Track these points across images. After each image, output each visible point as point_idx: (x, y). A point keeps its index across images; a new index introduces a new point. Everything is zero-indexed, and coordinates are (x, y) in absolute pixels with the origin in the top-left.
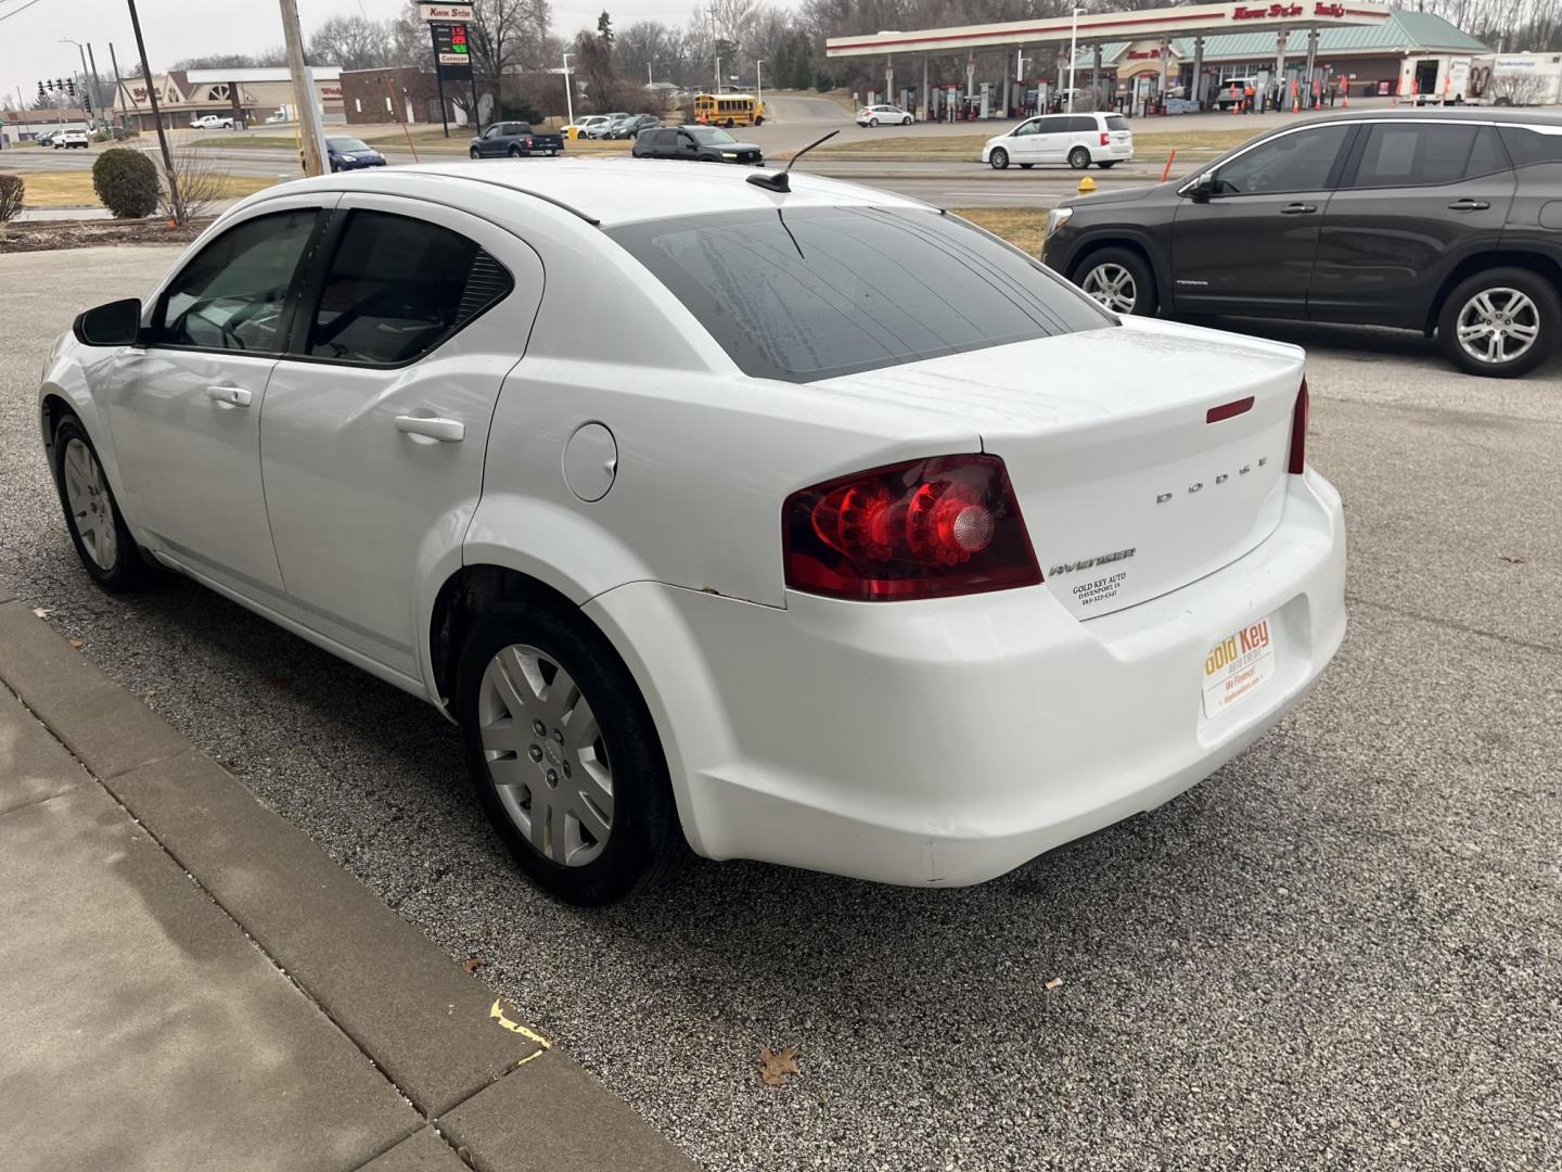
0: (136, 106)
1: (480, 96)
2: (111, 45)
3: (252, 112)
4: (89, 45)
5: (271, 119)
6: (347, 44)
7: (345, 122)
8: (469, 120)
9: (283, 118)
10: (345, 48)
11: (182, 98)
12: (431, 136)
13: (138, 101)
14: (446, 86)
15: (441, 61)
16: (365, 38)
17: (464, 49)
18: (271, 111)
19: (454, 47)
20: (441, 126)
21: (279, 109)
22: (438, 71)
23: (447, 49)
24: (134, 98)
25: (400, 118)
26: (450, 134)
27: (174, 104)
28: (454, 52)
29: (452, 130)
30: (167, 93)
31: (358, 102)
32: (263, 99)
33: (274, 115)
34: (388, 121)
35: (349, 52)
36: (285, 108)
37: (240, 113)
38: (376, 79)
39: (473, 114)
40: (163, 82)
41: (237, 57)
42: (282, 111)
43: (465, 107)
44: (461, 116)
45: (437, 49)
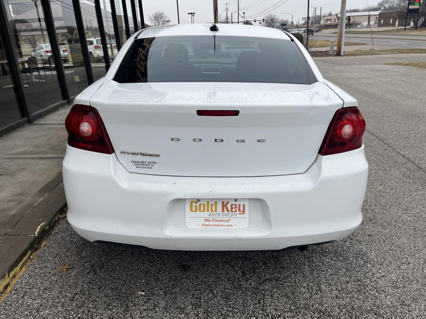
0: (325, 23)
1: (420, 18)
2: (321, 7)
3: (354, 24)
4: (316, 8)
5: (359, 26)
6: (388, 5)
7: (377, 26)
8: (414, 25)
9: (362, 26)
10: (387, 6)
11: (337, 21)
12: (400, 30)
13: (326, 22)
14: (409, 15)
15: (409, 8)
16: (394, 3)
17: (418, 4)
18: (359, 24)
19: (415, 4)
20: (404, 27)
21: (362, 23)
22: (407, 11)
23: (412, 4)
24: (325, 21)
25: (394, 25)
26: (406, 29)
27: (335, 22)
28: (415, 5)
29: (407, 28)
30: (334, 19)
31: (382, 21)
32: (358, 20)
33: (360, 25)
34: (389, 26)
35: (388, 7)
36: (363, 23)
37: (349, 25)
38: (389, 14)
39: (416, 23)
40: (333, 17)
41: (356, 9)
42: (362, 24)
43: (414, 22)
44: (412, 24)
45: (409, 4)
